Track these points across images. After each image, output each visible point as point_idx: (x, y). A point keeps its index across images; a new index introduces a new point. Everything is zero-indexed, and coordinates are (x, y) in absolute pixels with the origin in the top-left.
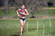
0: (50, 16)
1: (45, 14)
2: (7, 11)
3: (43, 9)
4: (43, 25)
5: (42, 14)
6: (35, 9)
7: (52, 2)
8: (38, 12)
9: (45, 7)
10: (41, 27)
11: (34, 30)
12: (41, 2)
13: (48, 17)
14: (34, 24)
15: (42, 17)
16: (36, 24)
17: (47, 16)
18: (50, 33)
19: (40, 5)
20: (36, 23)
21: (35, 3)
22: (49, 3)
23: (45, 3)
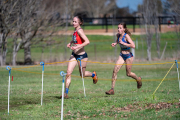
3: (60, 33)
4: (61, 87)
5: (56, 51)
6: (34, 35)
7: (89, 10)
8: (44, 43)
9: (66, 27)
10: (55, 94)
11: (30, 106)
12: (53, 12)
14: (30, 83)
15: (55, 61)
16: (37, 86)
18: (82, 114)
19: (51, 20)
20: (36, 80)
21: (34, 14)
23: (65, 17)
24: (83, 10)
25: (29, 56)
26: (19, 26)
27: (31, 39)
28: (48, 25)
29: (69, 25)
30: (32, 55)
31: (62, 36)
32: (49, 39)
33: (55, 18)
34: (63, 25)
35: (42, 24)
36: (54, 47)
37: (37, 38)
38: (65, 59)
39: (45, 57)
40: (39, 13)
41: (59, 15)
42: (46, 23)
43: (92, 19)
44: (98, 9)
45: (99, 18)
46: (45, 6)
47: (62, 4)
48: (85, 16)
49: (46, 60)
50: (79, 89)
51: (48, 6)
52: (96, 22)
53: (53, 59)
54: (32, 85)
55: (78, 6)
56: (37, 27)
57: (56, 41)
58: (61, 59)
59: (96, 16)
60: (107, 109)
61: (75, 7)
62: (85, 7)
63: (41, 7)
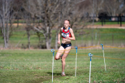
0: (105, 44)
1: (92, 39)
2: (6, 31)
3: (88, 27)
4: (89, 64)
5: (86, 39)
7: (109, 11)
8: (78, 34)
9: (93, 23)
10: (84, 69)
11: (67, 77)
12: (84, 12)
13: (98, 47)
15: (85, 46)
16: (72, 63)
17: (96, 44)
19: (82, 18)
20: (72, 59)
21: (70, 14)
22: (102, 14)
23: (92, 15)
24: (104, 11)
26: (60, 22)
28: (80, 21)
29: (95, 21)
31: (90, 29)
32: (81, 31)
33: (85, 16)
34: (91, 21)
35: (76, 20)
36: (84, 36)
38: (92, 45)
39: (78, 43)
40: (74, 12)
41: (88, 14)
42: (79, 19)
43: (110, 18)
44: (115, 11)
45: (116, 17)
46: (78, 8)
47: (90, 7)
48: (106, 15)
49: (79, 46)
50: (102, 65)
51: (81, 8)
52: (113, 19)
53: (83, 44)
54: (69, 63)
55: (102, 8)
56: (73, 23)
57: (86, 32)
58: (90, 44)
59: (114, 15)
60: (121, 79)
61: (99, 9)
62: (106, 9)
63: (76, 9)
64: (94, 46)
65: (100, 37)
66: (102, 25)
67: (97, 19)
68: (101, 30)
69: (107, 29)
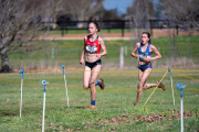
0: (67, 65)
1: (47, 57)
3: (40, 38)
4: (42, 97)
5: (37, 57)
6: (13, 39)
7: (72, 12)
8: (24, 49)
9: (48, 32)
10: (34, 105)
11: (7, 118)
12: (33, 15)
13: (57, 70)
15: (35, 68)
16: (16, 96)
17: (53, 66)
18: (66, 127)
19: (31, 24)
20: (15, 89)
21: (12, 17)
22: (62, 17)
23: (46, 20)
24: (66, 13)
25: (6, 63)
27: (8, 44)
28: (27, 30)
29: (51, 29)
30: (10, 62)
31: (43, 41)
32: (29, 44)
33: (35, 21)
34: (45, 29)
35: (21, 27)
36: (34, 53)
37: (15, 44)
38: (47, 66)
39: (24, 64)
40: (17, 15)
41: (40, 18)
42: (25, 26)
43: (76, 23)
44: (82, 12)
45: (84, 22)
46: (24, 8)
47: (43, 6)
48: (68, 19)
49: (25, 68)
50: (62, 99)
51: (28, 8)
52: (80, 26)
53: (33, 66)
54: (10, 95)
55: (61, 9)
56: (16, 31)
57: (37, 47)
58: (42, 66)
59: (81, 19)
60: (93, 121)
61: (57, 10)
62: (68, 9)
63: (20, 9)
64: (50, 68)
65: (59, 54)
66: (63, 35)
67: (54, 26)
68: (61, 42)
69: (71, 41)
